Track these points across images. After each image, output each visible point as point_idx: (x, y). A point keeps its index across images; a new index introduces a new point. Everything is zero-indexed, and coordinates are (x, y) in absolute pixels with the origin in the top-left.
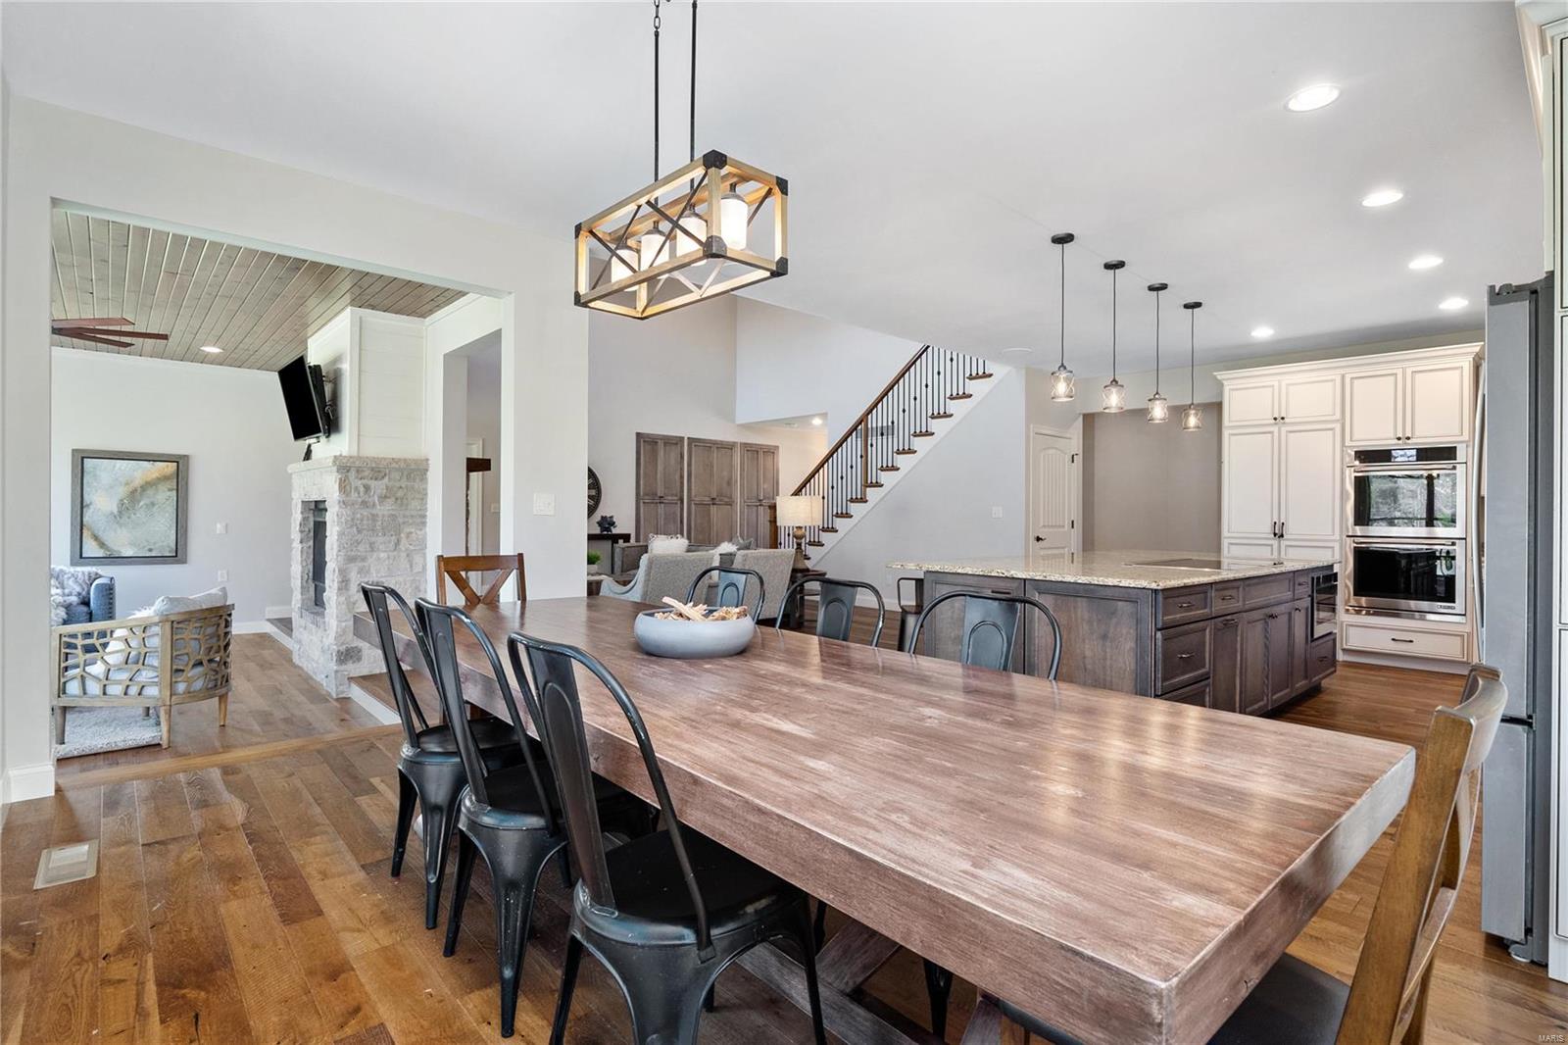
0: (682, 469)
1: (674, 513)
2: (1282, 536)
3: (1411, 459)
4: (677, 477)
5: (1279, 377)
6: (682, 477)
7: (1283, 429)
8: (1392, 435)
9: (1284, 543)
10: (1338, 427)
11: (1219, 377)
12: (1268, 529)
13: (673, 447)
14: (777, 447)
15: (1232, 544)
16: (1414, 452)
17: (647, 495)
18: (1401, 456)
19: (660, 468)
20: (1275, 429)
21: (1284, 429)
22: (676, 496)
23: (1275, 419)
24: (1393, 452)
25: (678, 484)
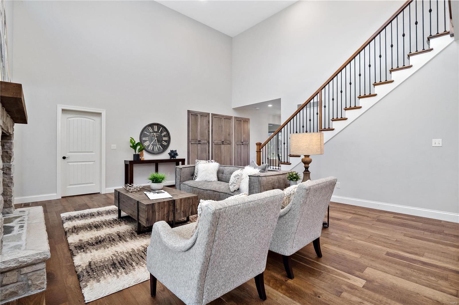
0: (209, 128)
1: (205, 148)
4: (207, 132)
6: (209, 132)
13: (205, 117)
14: (249, 119)
17: (193, 140)
19: (199, 127)
22: (206, 140)
25: (207, 134)
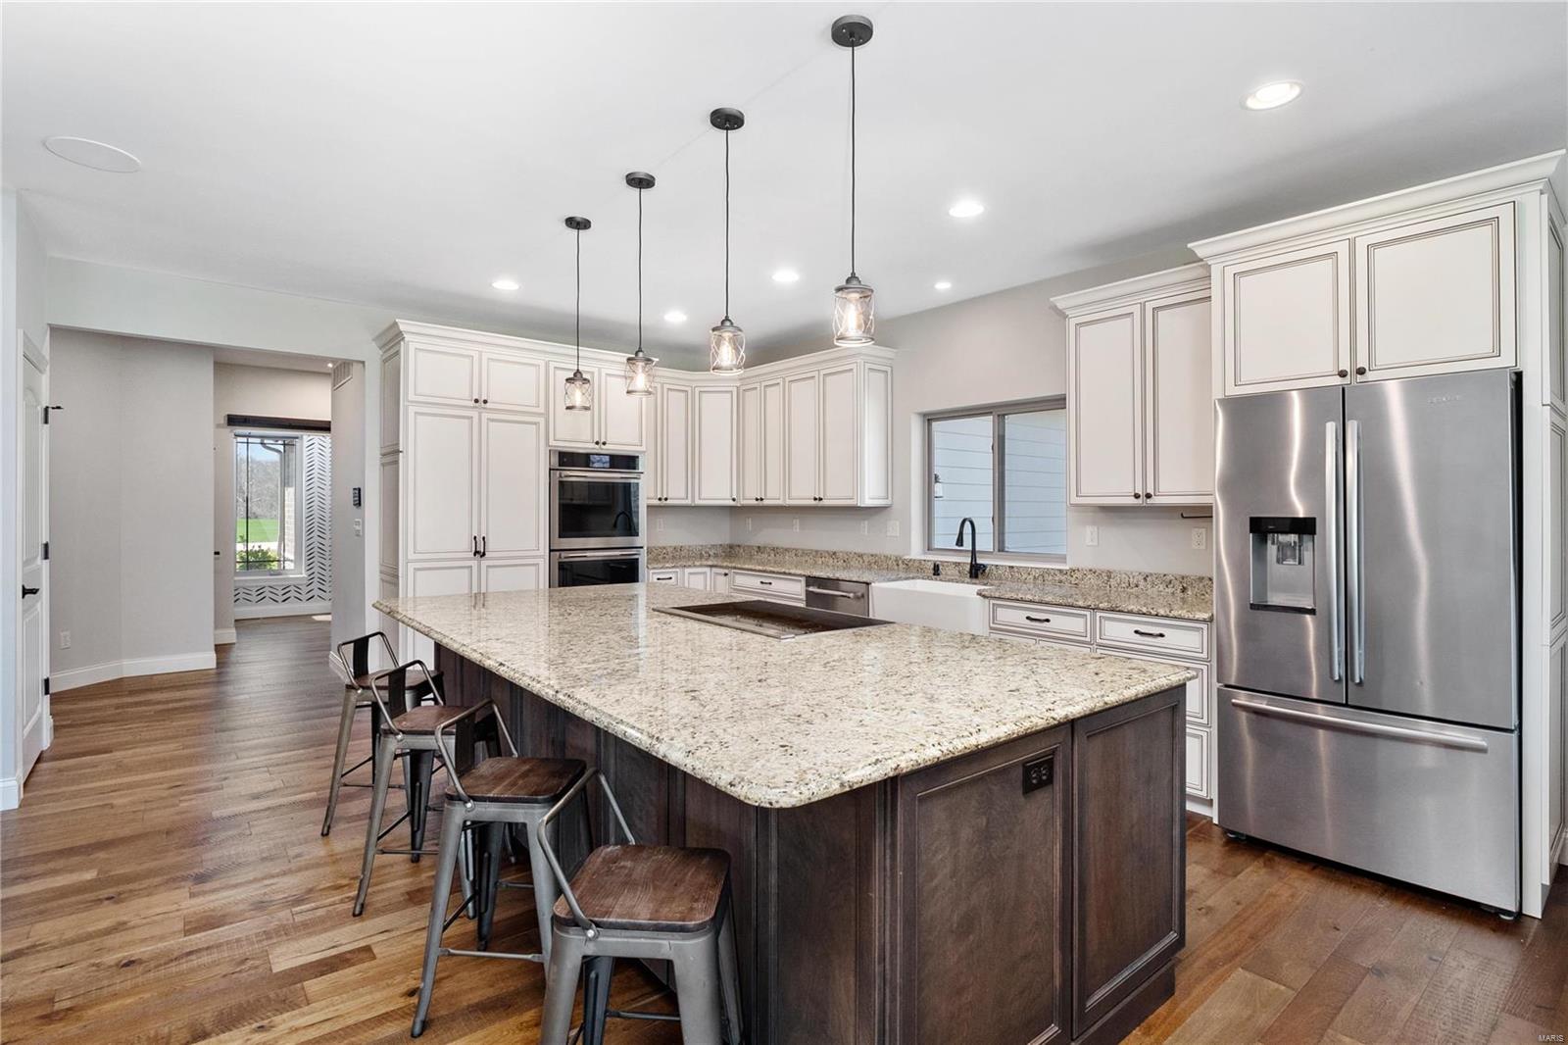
2: (484, 554)
3: (605, 465)
5: (480, 348)
7: (483, 415)
8: (589, 438)
9: (485, 563)
10: (542, 420)
11: (402, 328)
12: (465, 545)
15: (419, 569)
16: (607, 458)
18: (598, 461)
20: (475, 414)
21: (485, 416)
23: (476, 401)
24: (591, 456)
